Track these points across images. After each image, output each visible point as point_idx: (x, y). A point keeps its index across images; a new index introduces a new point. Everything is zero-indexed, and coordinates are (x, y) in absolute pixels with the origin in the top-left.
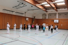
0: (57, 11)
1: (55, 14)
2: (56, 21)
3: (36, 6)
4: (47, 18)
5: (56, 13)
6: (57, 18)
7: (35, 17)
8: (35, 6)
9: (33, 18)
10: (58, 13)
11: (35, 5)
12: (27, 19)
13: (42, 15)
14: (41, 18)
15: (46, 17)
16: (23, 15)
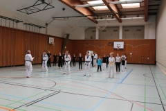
0: (120, 21)
1: (116, 29)
2: (119, 45)
3: (75, 10)
4: (97, 38)
5: (118, 27)
6: (121, 38)
7: (68, 35)
8: (73, 8)
9: (65, 37)
10: (123, 27)
11: (72, 5)
12: (51, 40)
13: (86, 30)
14: (83, 38)
15: (95, 35)
16: (42, 31)
